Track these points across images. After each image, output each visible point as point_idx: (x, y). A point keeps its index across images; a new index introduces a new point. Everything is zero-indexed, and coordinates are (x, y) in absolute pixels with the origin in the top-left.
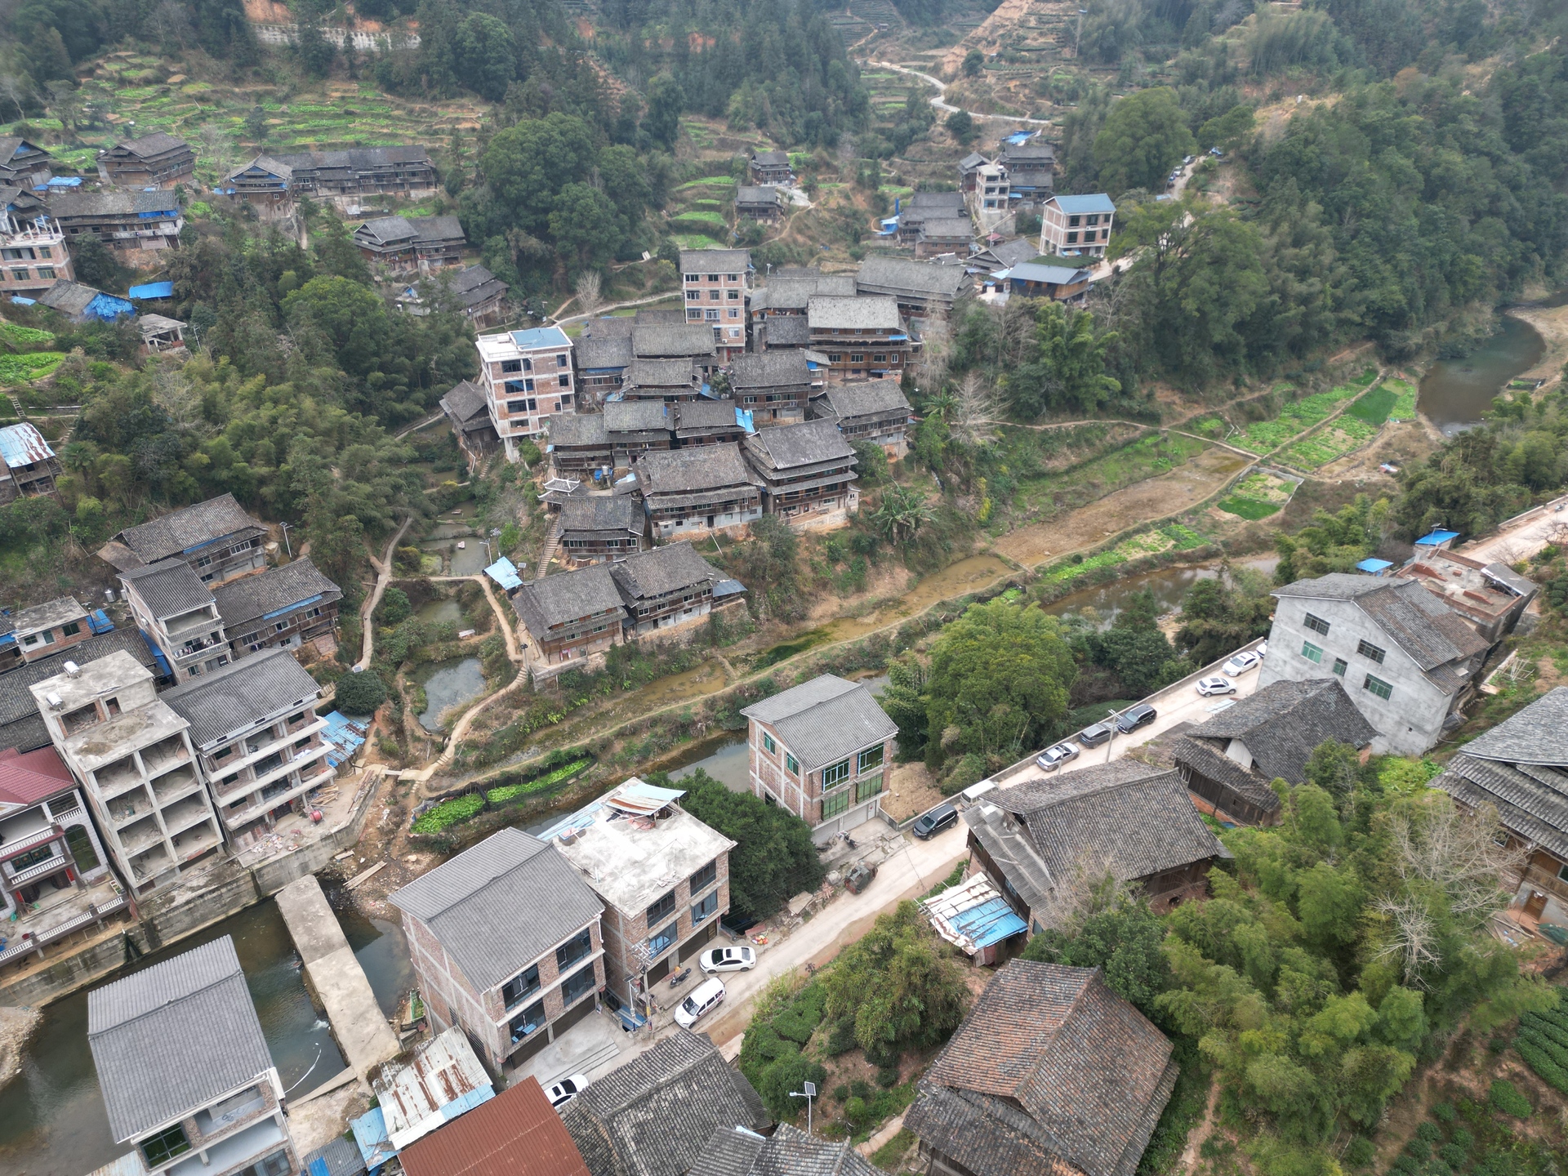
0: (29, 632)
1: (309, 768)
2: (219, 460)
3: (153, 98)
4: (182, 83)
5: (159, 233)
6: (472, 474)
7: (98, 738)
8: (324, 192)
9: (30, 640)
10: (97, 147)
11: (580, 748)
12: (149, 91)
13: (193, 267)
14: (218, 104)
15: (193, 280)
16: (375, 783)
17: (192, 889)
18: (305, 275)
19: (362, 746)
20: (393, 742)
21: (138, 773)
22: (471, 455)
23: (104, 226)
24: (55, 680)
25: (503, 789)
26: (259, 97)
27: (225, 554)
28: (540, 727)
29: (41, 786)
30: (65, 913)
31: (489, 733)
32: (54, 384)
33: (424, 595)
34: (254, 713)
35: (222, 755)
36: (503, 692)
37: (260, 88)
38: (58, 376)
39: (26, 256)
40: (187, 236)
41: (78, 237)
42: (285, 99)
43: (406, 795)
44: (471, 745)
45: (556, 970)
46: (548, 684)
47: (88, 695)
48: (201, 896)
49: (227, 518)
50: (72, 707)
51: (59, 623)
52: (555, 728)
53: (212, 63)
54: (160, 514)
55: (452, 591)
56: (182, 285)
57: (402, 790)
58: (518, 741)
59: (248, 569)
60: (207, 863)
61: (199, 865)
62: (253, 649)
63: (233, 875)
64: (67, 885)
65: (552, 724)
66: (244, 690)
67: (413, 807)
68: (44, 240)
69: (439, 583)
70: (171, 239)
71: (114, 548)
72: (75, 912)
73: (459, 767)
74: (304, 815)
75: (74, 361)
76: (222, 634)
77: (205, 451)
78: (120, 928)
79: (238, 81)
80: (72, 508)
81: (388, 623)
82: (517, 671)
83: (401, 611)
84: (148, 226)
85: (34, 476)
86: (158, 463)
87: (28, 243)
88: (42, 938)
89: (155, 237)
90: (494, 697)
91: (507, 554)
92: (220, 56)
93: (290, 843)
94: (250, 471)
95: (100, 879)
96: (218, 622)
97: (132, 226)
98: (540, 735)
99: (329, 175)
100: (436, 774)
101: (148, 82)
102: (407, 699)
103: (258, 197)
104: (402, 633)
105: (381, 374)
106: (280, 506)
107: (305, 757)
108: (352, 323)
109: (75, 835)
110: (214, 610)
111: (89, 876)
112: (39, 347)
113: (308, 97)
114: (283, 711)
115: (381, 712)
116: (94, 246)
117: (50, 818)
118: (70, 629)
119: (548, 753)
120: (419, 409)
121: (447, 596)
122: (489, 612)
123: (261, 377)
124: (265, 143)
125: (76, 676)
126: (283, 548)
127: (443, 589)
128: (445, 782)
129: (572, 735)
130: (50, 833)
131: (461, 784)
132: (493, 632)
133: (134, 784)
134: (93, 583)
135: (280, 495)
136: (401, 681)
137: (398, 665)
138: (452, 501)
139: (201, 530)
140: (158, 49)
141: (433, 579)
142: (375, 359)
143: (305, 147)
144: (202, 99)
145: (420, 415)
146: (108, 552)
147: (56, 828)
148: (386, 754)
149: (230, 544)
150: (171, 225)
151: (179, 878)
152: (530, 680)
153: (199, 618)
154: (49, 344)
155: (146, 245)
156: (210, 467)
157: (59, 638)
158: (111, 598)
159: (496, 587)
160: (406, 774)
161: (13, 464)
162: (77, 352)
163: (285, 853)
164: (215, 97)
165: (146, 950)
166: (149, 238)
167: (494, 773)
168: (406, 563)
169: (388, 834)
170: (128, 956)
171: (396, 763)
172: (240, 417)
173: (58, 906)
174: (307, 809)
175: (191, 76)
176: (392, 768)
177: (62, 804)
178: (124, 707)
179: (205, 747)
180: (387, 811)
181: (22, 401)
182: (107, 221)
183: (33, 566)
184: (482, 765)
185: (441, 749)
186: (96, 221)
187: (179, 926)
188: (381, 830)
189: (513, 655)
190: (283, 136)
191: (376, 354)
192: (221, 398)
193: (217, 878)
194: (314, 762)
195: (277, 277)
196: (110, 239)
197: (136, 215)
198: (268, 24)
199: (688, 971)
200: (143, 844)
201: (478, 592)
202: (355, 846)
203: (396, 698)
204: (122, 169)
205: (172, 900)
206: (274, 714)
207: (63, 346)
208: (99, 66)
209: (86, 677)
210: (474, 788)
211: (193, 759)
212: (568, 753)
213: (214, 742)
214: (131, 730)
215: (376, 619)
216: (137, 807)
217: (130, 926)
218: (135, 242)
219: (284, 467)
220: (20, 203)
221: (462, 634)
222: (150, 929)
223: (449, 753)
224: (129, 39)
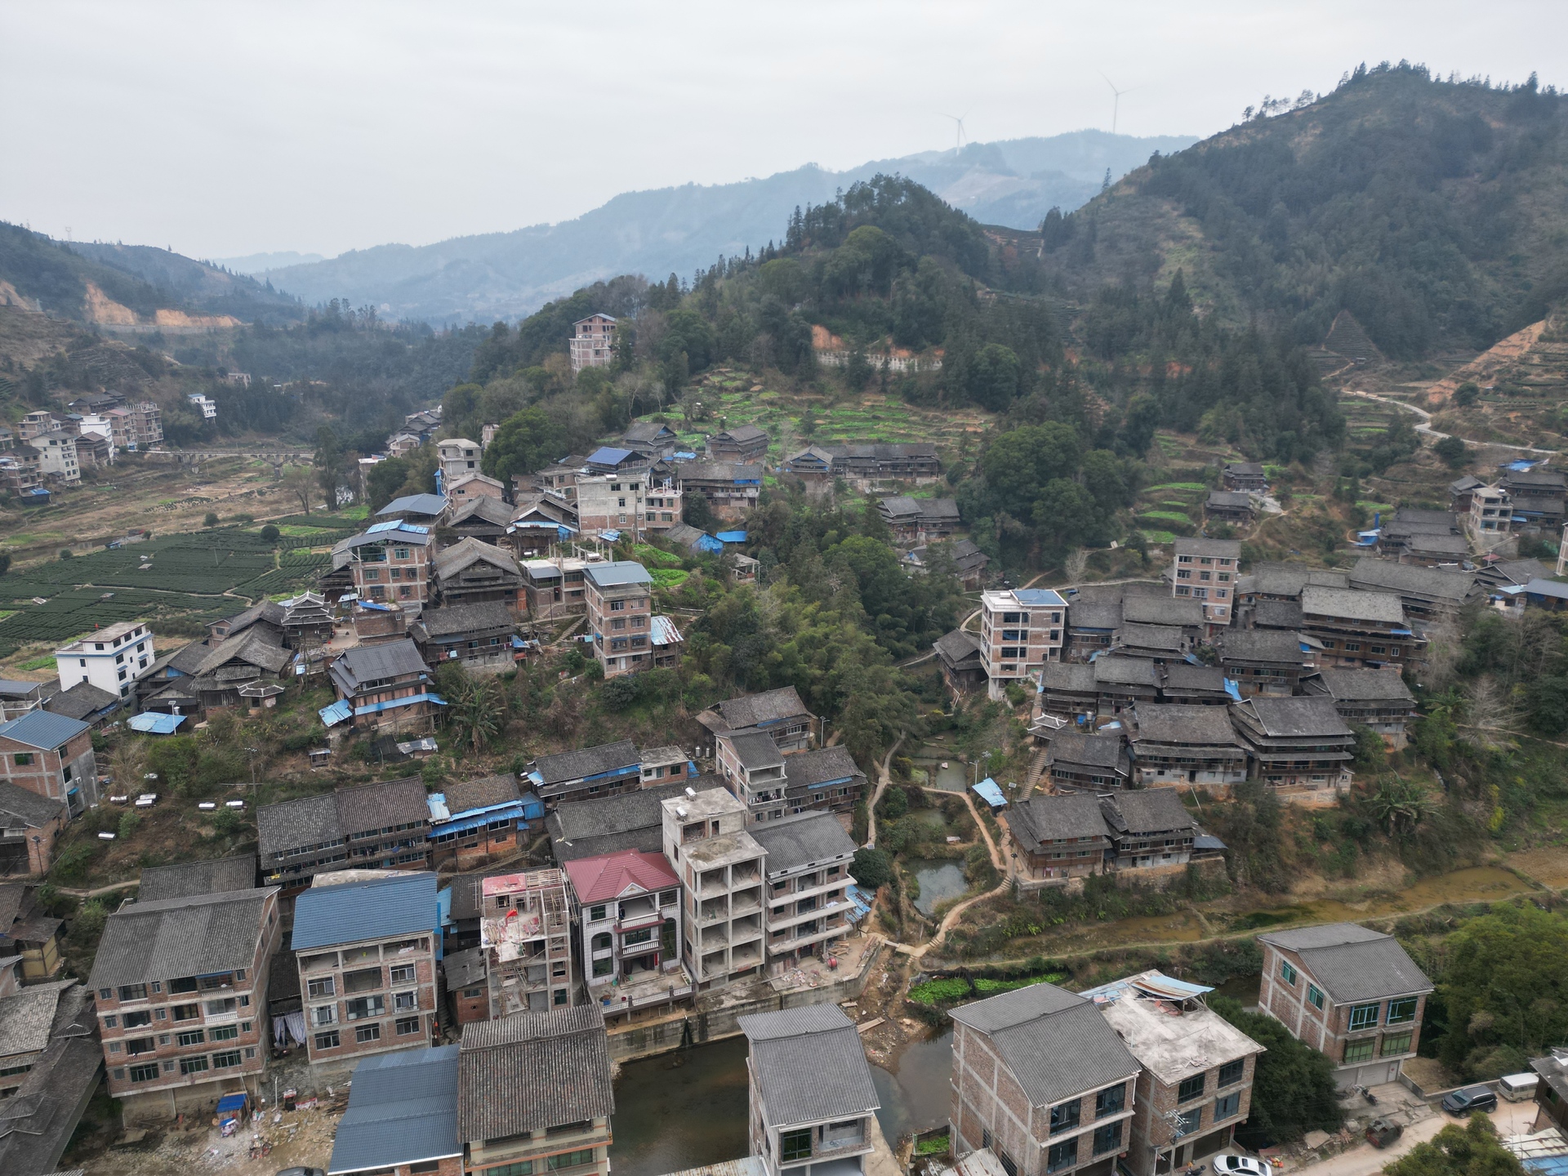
0: (650, 766)
1: (834, 918)
2: (789, 661)
3: (740, 402)
4: (760, 392)
5: (745, 495)
6: (954, 708)
7: (703, 849)
8: (850, 476)
9: (648, 772)
10: (705, 433)
11: (1060, 961)
12: (738, 396)
13: (765, 521)
14: (782, 408)
15: (763, 531)
16: (878, 948)
17: (737, 998)
18: (843, 535)
19: (867, 913)
20: (890, 917)
21: (725, 885)
22: (956, 691)
23: (709, 487)
24: (678, 799)
25: (988, 982)
26: (811, 403)
27: (783, 732)
28: (1020, 935)
29: (656, 880)
30: (650, 989)
31: (977, 928)
32: (682, 592)
33: (917, 800)
34: (808, 857)
35: (779, 886)
36: (988, 895)
37: (812, 397)
38: (684, 586)
39: (657, 504)
40: (763, 499)
41: (691, 494)
42: (831, 406)
43: (902, 966)
44: (960, 935)
45: (1093, 1114)
46: (1030, 895)
47: (702, 814)
48: (743, 1005)
49: (790, 704)
50: (692, 821)
51: (669, 763)
52: (1033, 939)
53: (781, 377)
54: (738, 696)
55: (938, 802)
56: (755, 534)
57: (899, 961)
58: (999, 943)
59: (794, 749)
60: (748, 979)
61: (742, 979)
62: (796, 811)
63: (767, 994)
64: (652, 968)
65: (1030, 934)
66: (801, 837)
67: (910, 978)
68: (670, 494)
69: (928, 792)
70: (752, 500)
71: (709, 715)
72: (656, 990)
73: (946, 953)
74: (821, 960)
75: (695, 577)
76: (783, 792)
77: (779, 652)
78: (683, 1014)
79: (797, 391)
80: (684, 680)
81: (888, 817)
82: (1002, 879)
83: (900, 809)
84: (738, 490)
85: (666, 654)
86: (749, 655)
87: (660, 495)
88: (636, 1003)
89: (741, 498)
90: (982, 897)
91: (993, 777)
92: (788, 373)
93: (811, 981)
94: (808, 671)
95: (674, 970)
96: (784, 781)
97: (727, 489)
98: (1019, 942)
99: (857, 463)
100: (928, 954)
101: (737, 390)
102: (904, 884)
103: (809, 476)
104: (902, 825)
105: (888, 616)
106: (822, 703)
107: (832, 907)
108: (875, 573)
109: (667, 927)
110: (783, 770)
111: (669, 964)
112: (671, 566)
113: (846, 404)
114: (828, 860)
115: (881, 890)
116: (701, 501)
117: (658, 907)
118: (675, 769)
119: (1029, 959)
120: (913, 649)
121: (934, 806)
122: (973, 824)
123: (818, 603)
124: (811, 437)
125: (693, 799)
126: (818, 738)
127: (930, 799)
128: (936, 963)
129: (1049, 948)
130: (656, 919)
131: (952, 967)
132: (976, 842)
133: (722, 893)
134: (688, 740)
135: (824, 694)
136: (898, 869)
137: (895, 853)
138: (939, 727)
139: (771, 711)
140: (747, 367)
141: (924, 788)
142: (885, 604)
143: (839, 441)
144: (772, 403)
145: (912, 655)
146: (704, 717)
147: (660, 916)
148: (887, 927)
149: (789, 725)
150: (754, 490)
151: (727, 985)
152: (1014, 887)
153: (769, 776)
154: (677, 564)
155: (734, 503)
156: (780, 664)
157: (667, 774)
158: (698, 754)
159: (980, 802)
160: (903, 948)
161: (657, 642)
162: (696, 572)
163: (806, 988)
164: (780, 402)
165: (696, 1040)
166: (737, 499)
167: (978, 964)
168: (900, 770)
169: (887, 995)
170: (683, 1041)
171: (892, 936)
172: (805, 630)
173: (645, 983)
174: (825, 956)
175: (766, 387)
176: (890, 940)
177: (668, 898)
178: (722, 830)
179: (772, 875)
180: (886, 975)
181: (660, 600)
182: (712, 484)
183: (653, 719)
184: (969, 955)
185: (932, 933)
186: (705, 484)
187: (723, 1027)
188: (880, 990)
189: (997, 865)
190: (824, 433)
191: (886, 600)
192: (792, 613)
193: (754, 993)
194: (836, 915)
195: (821, 534)
196: (710, 497)
197: (732, 481)
198: (826, 351)
199: (1203, 1168)
200: (713, 948)
201: (962, 807)
202: (858, 999)
203: (894, 882)
204: (722, 449)
205: (722, 1002)
206: (822, 861)
207: (687, 566)
208: (706, 378)
209: (699, 801)
210: (962, 974)
211: (762, 883)
212: (1048, 963)
213: (778, 873)
214: (727, 848)
215: (877, 812)
216: (717, 914)
217: (693, 1014)
218: (726, 501)
219: (832, 672)
220: (658, 468)
221: (950, 839)
222: (703, 1020)
223: (940, 938)
224: (730, 360)
